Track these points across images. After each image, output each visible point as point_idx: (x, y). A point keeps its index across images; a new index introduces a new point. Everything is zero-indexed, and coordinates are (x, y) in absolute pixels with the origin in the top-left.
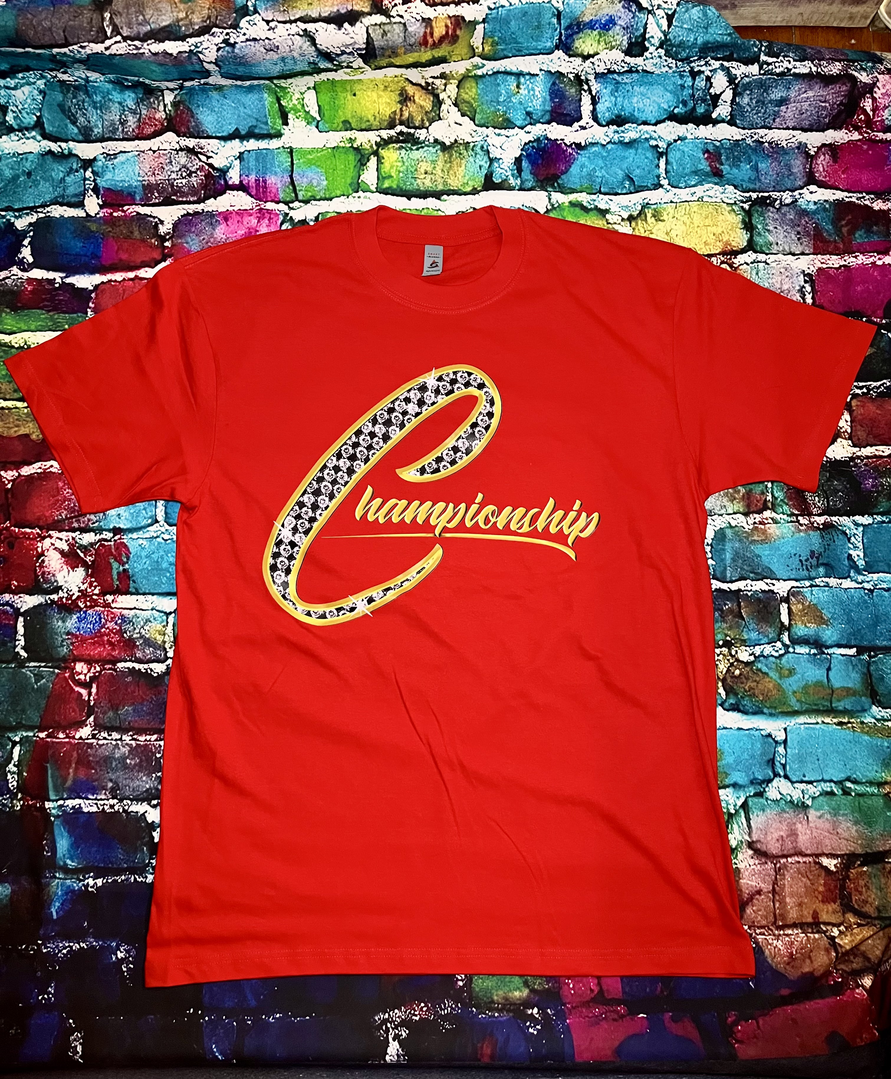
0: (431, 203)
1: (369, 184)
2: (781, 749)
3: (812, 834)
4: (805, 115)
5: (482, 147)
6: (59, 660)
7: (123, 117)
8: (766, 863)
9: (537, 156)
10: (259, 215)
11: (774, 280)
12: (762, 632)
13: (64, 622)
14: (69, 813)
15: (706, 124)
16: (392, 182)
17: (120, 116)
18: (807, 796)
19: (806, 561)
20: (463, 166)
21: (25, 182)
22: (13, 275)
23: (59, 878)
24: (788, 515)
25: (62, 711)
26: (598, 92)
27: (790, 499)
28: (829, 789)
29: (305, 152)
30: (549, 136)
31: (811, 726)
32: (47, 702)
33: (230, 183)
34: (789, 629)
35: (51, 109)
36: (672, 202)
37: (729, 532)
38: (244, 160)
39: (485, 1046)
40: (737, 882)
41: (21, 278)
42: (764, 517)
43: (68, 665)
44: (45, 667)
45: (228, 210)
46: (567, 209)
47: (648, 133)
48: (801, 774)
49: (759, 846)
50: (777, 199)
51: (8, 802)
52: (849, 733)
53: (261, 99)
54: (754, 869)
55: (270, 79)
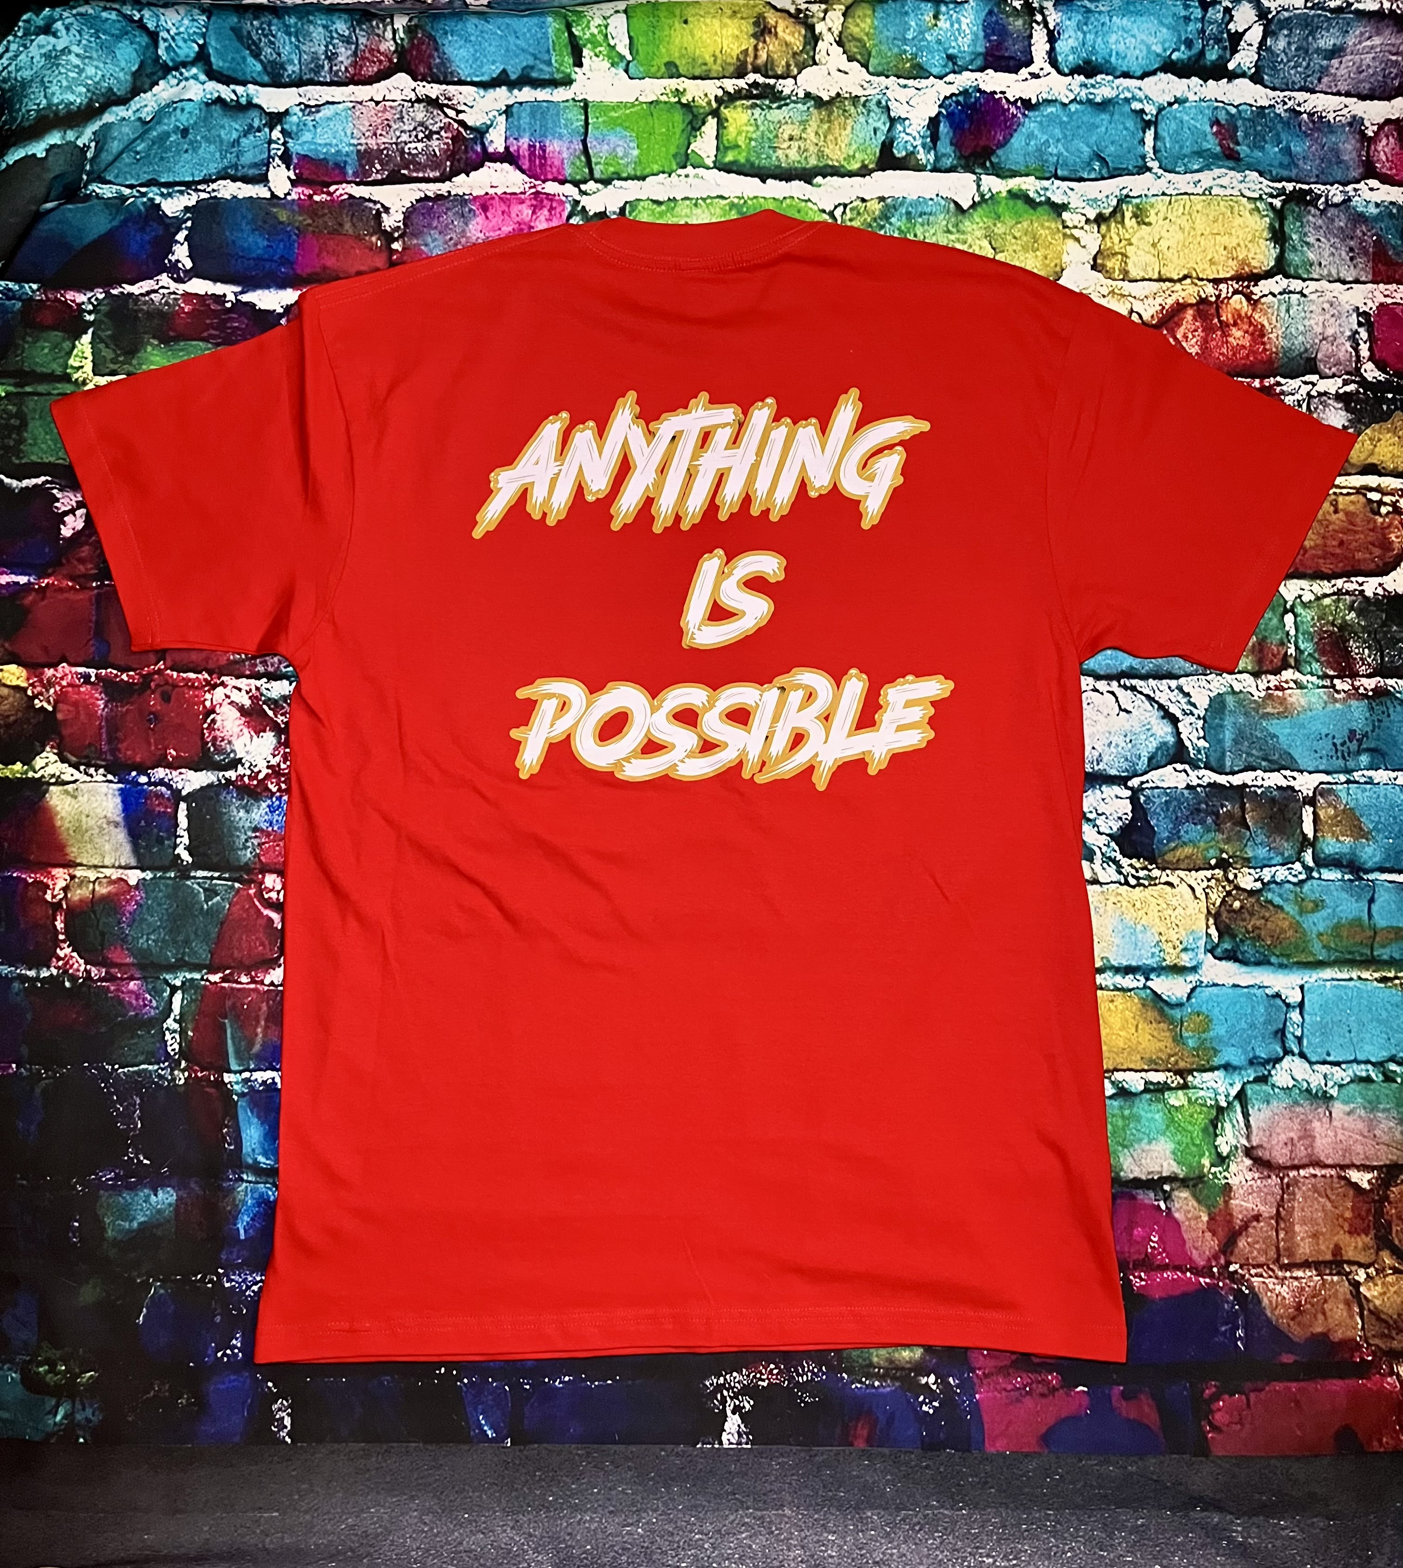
0: (797, 188)
1: (704, 155)
2: (1295, 1016)
3: (1336, 1136)
4: (1365, 74)
5: (879, 103)
6: (239, 868)
7: (331, 47)
8: (1269, 1177)
9: (963, 116)
10: (534, 202)
11: (1312, 322)
12: (1274, 848)
13: (247, 812)
14: (259, 1091)
15: (1217, 79)
16: (739, 154)
17: (326, 46)
18: (1330, 1084)
19: (1343, 744)
20: (849, 128)
21: (178, 145)
22: (163, 287)
23: (247, 1181)
24: (1319, 677)
25: (244, 945)
26: (1058, 24)
27: (1323, 653)
28: (1364, 1074)
29: (605, 108)
30: (983, 87)
31: (1341, 983)
32: (220, 930)
33: (491, 150)
34: (1313, 844)
35: (220, 34)
36: (1164, 194)
37: (1230, 700)
38: (512, 115)
39: (860, 1425)
40: (1226, 1203)
41: (174, 293)
42: (1283, 679)
43: (253, 877)
44: (219, 878)
45: (487, 194)
46: (1004, 202)
47: (1128, 90)
48: (1325, 1051)
49: (1260, 1153)
50: (1321, 196)
51: (167, 1073)
52: (1395, 991)
53: (543, 24)
54: (1252, 1186)
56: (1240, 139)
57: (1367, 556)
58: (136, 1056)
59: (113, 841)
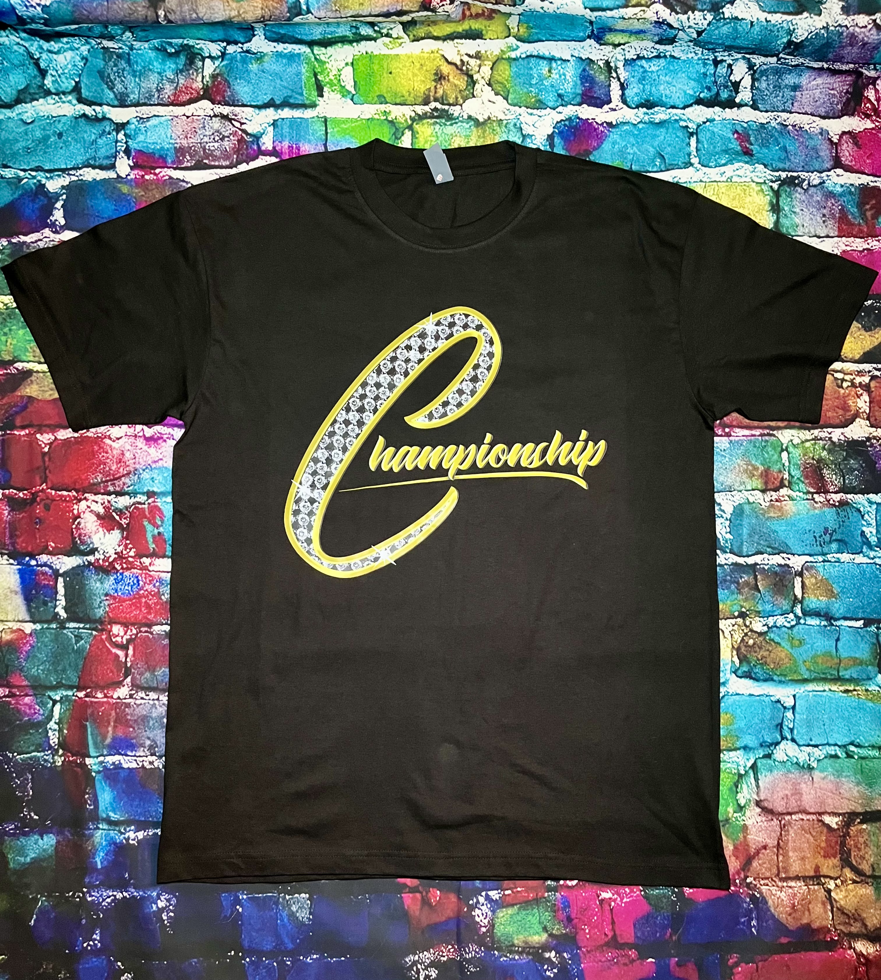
2: (789, 714)
3: (816, 794)
4: (818, 102)
5: (515, 125)
6: (95, 621)
7: (160, 85)
8: (772, 820)
9: (569, 133)
12: (776, 604)
13: (102, 583)
14: (110, 769)
15: (731, 108)
17: (158, 85)
18: (812, 759)
19: (820, 537)
21: (56, 143)
22: (46, 237)
23: (102, 829)
24: (804, 493)
25: (100, 672)
26: (626, 80)
27: (806, 477)
28: (833, 753)
29: (338, 122)
30: (581, 116)
31: (818, 693)
32: (84, 663)
33: (263, 148)
34: (801, 602)
35: (90, 75)
36: (701, 181)
37: (747, 507)
38: (277, 127)
40: (745, 837)
41: (53, 241)
42: (781, 495)
43: (104, 627)
44: (84, 628)
47: (677, 115)
48: (808, 738)
49: (766, 804)
50: (805, 180)
51: (49, 758)
52: (853, 699)
53: (299, 74)
54: (760, 826)
55: (311, 44)
56: (753, 142)
57: (835, 414)
58: (29, 747)
59: (14, 604)
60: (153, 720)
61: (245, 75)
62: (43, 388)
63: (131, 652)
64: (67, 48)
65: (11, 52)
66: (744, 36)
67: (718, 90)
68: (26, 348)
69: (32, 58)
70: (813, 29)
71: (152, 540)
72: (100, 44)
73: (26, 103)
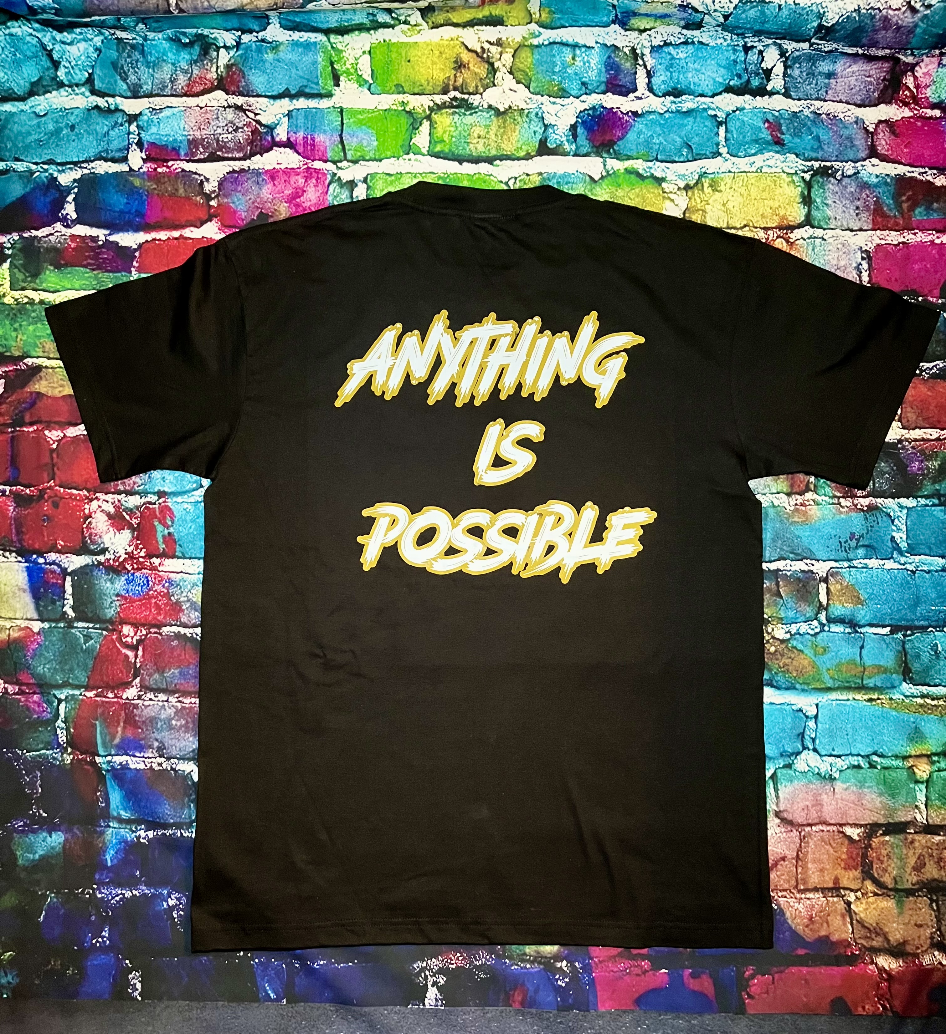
0: (484, 167)
1: (421, 147)
2: (811, 724)
3: (837, 804)
4: (854, 90)
5: (537, 114)
6: (106, 621)
7: (174, 76)
8: (792, 831)
9: (593, 123)
10: (306, 174)
11: (830, 257)
12: (800, 611)
13: (112, 583)
14: (117, 769)
15: (762, 96)
16: (445, 146)
17: (172, 75)
18: (834, 769)
19: (845, 543)
20: (517, 132)
21: (68, 136)
22: (57, 231)
23: (113, 828)
24: (829, 497)
25: (110, 672)
26: (653, 67)
28: (856, 763)
29: (354, 112)
30: (605, 105)
31: (842, 702)
32: (94, 663)
33: (277, 139)
34: (826, 609)
35: (103, 66)
36: (730, 172)
37: (771, 511)
38: (292, 117)
39: (516, 994)
41: (64, 235)
42: (806, 499)
43: (115, 627)
44: (93, 628)
45: (274, 168)
46: (622, 176)
47: (705, 104)
48: (831, 748)
49: (785, 815)
50: (838, 170)
51: (58, 756)
52: (877, 708)
53: (315, 63)
54: (779, 837)
55: (327, 32)
56: (785, 131)
58: (38, 745)
59: (22, 602)
60: (161, 721)
61: (260, 65)
62: (52, 385)
63: (140, 653)
64: (80, 39)
65: (24, 43)
66: (773, 20)
67: (749, 78)
68: (35, 343)
69: (45, 49)
70: (844, 12)
71: (162, 540)
72: (113, 34)
73: (39, 95)
